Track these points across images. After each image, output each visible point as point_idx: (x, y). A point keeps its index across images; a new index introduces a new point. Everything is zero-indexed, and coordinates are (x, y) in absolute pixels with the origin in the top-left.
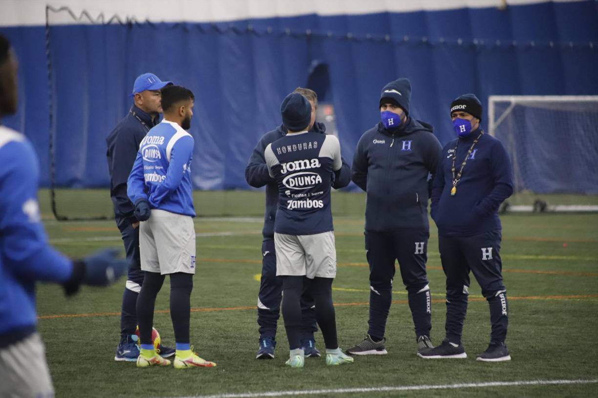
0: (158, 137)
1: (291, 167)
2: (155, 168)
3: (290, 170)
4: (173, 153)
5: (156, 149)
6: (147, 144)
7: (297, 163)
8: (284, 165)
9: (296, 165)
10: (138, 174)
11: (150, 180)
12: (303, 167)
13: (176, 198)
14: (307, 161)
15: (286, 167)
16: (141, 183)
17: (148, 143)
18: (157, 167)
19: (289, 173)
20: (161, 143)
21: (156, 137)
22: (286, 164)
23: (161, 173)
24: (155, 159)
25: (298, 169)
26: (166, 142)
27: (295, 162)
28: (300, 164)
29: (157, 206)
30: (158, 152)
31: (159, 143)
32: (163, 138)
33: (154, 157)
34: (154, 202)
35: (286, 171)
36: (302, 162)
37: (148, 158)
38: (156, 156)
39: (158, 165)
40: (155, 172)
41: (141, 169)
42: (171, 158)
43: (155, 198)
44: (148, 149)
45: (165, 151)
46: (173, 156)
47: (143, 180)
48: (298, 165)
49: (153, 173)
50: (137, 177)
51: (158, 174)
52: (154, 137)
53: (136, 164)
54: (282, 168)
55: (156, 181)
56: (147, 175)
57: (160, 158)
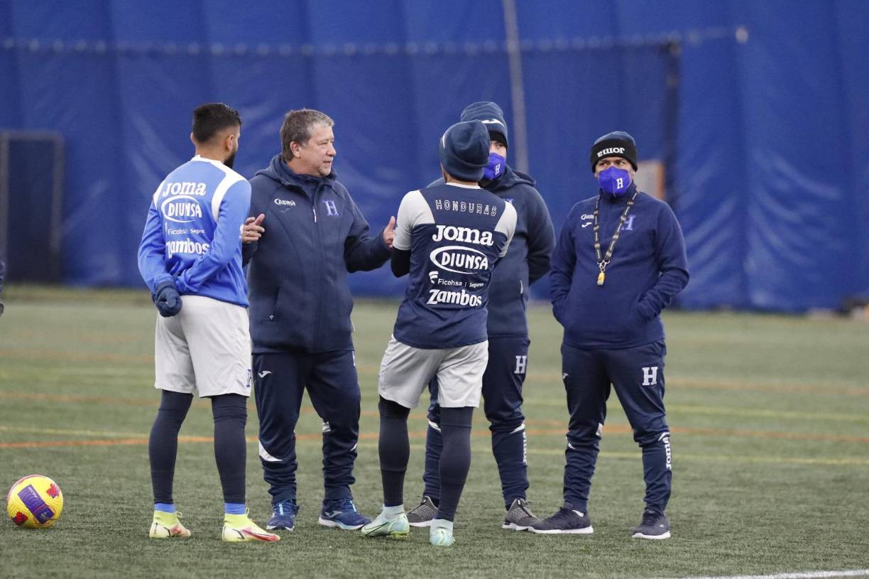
0: (194, 184)
1: (451, 234)
2: (189, 231)
3: (447, 237)
4: (222, 208)
5: (191, 202)
6: (170, 195)
7: (462, 230)
8: (441, 228)
9: (459, 233)
10: (156, 243)
11: (181, 251)
12: (468, 240)
13: (225, 278)
14: (477, 232)
15: (443, 231)
16: (160, 257)
17: (173, 192)
18: (193, 231)
19: (444, 242)
20: (202, 194)
21: (189, 184)
22: (444, 227)
23: (200, 239)
24: (189, 218)
25: (460, 239)
26: (211, 190)
27: (459, 228)
28: (465, 233)
29: (195, 290)
30: (198, 207)
31: (197, 193)
32: (204, 186)
33: (188, 215)
34: (190, 283)
35: (440, 238)
36: (469, 232)
37: (174, 217)
38: (191, 213)
39: (196, 228)
40: (188, 239)
41: (158, 235)
42: (219, 216)
43: (192, 277)
44: (174, 202)
45: (210, 205)
46: (222, 213)
47: (163, 252)
48: (461, 235)
49: (185, 240)
50: (153, 249)
51: (195, 241)
52: (184, 184)
53: (149, 227)
54: (436, 232)
55: (193, 251)
56: (173, 243)
57: (200, 216)
